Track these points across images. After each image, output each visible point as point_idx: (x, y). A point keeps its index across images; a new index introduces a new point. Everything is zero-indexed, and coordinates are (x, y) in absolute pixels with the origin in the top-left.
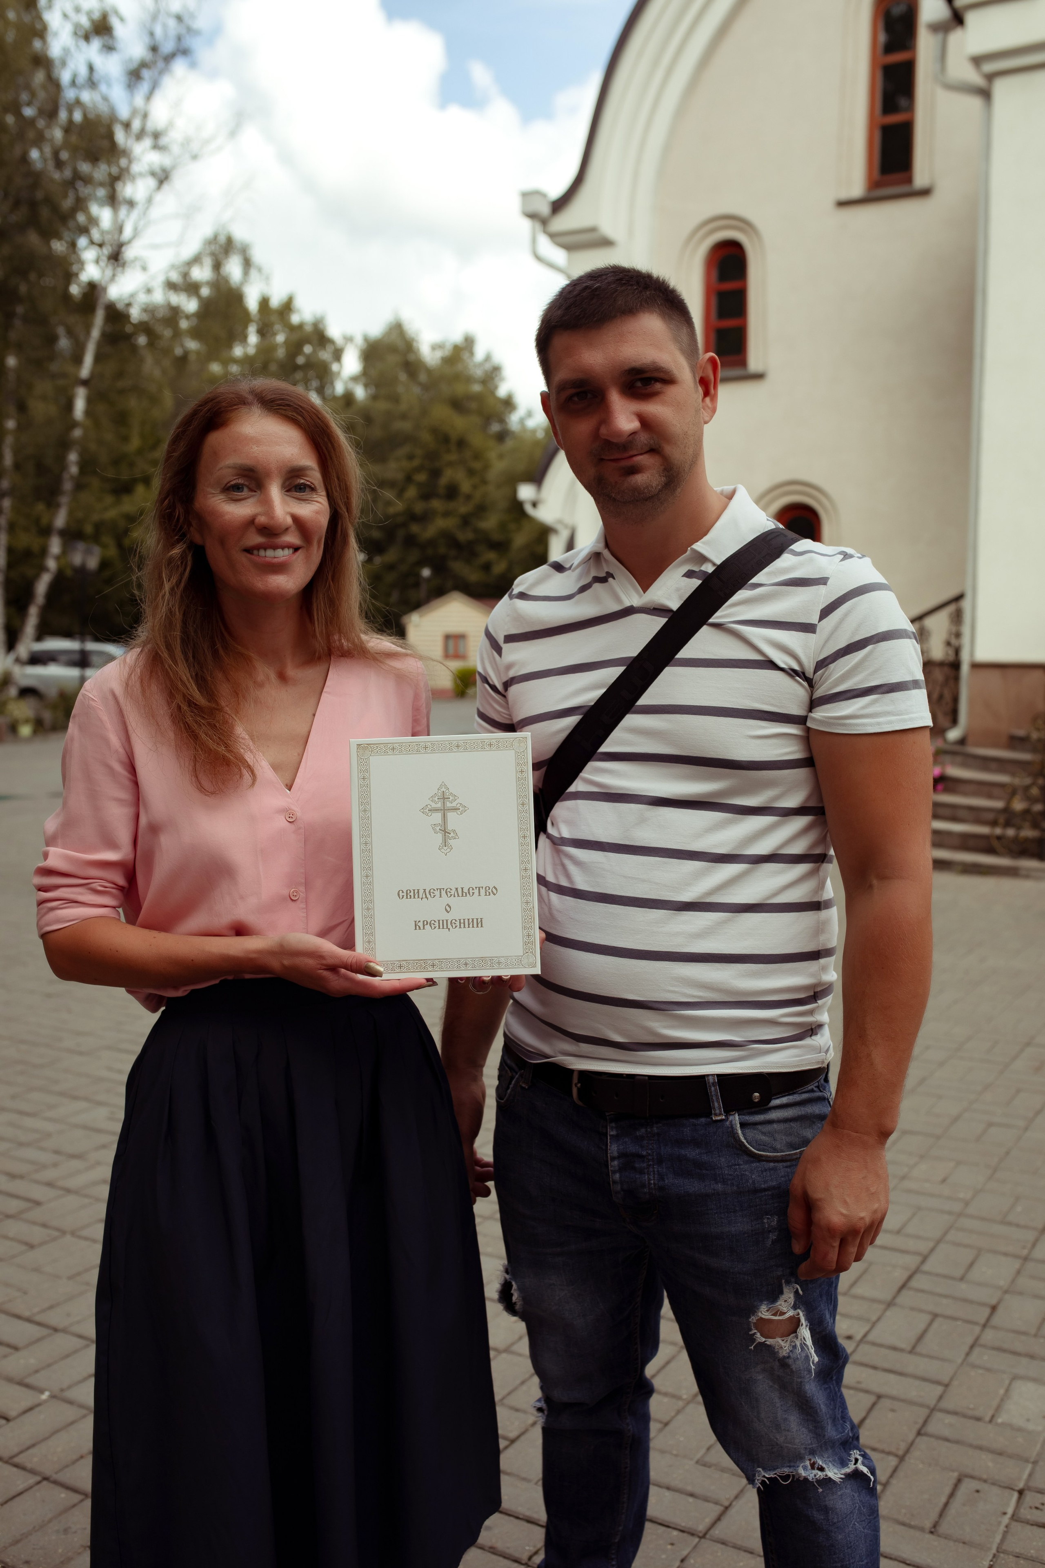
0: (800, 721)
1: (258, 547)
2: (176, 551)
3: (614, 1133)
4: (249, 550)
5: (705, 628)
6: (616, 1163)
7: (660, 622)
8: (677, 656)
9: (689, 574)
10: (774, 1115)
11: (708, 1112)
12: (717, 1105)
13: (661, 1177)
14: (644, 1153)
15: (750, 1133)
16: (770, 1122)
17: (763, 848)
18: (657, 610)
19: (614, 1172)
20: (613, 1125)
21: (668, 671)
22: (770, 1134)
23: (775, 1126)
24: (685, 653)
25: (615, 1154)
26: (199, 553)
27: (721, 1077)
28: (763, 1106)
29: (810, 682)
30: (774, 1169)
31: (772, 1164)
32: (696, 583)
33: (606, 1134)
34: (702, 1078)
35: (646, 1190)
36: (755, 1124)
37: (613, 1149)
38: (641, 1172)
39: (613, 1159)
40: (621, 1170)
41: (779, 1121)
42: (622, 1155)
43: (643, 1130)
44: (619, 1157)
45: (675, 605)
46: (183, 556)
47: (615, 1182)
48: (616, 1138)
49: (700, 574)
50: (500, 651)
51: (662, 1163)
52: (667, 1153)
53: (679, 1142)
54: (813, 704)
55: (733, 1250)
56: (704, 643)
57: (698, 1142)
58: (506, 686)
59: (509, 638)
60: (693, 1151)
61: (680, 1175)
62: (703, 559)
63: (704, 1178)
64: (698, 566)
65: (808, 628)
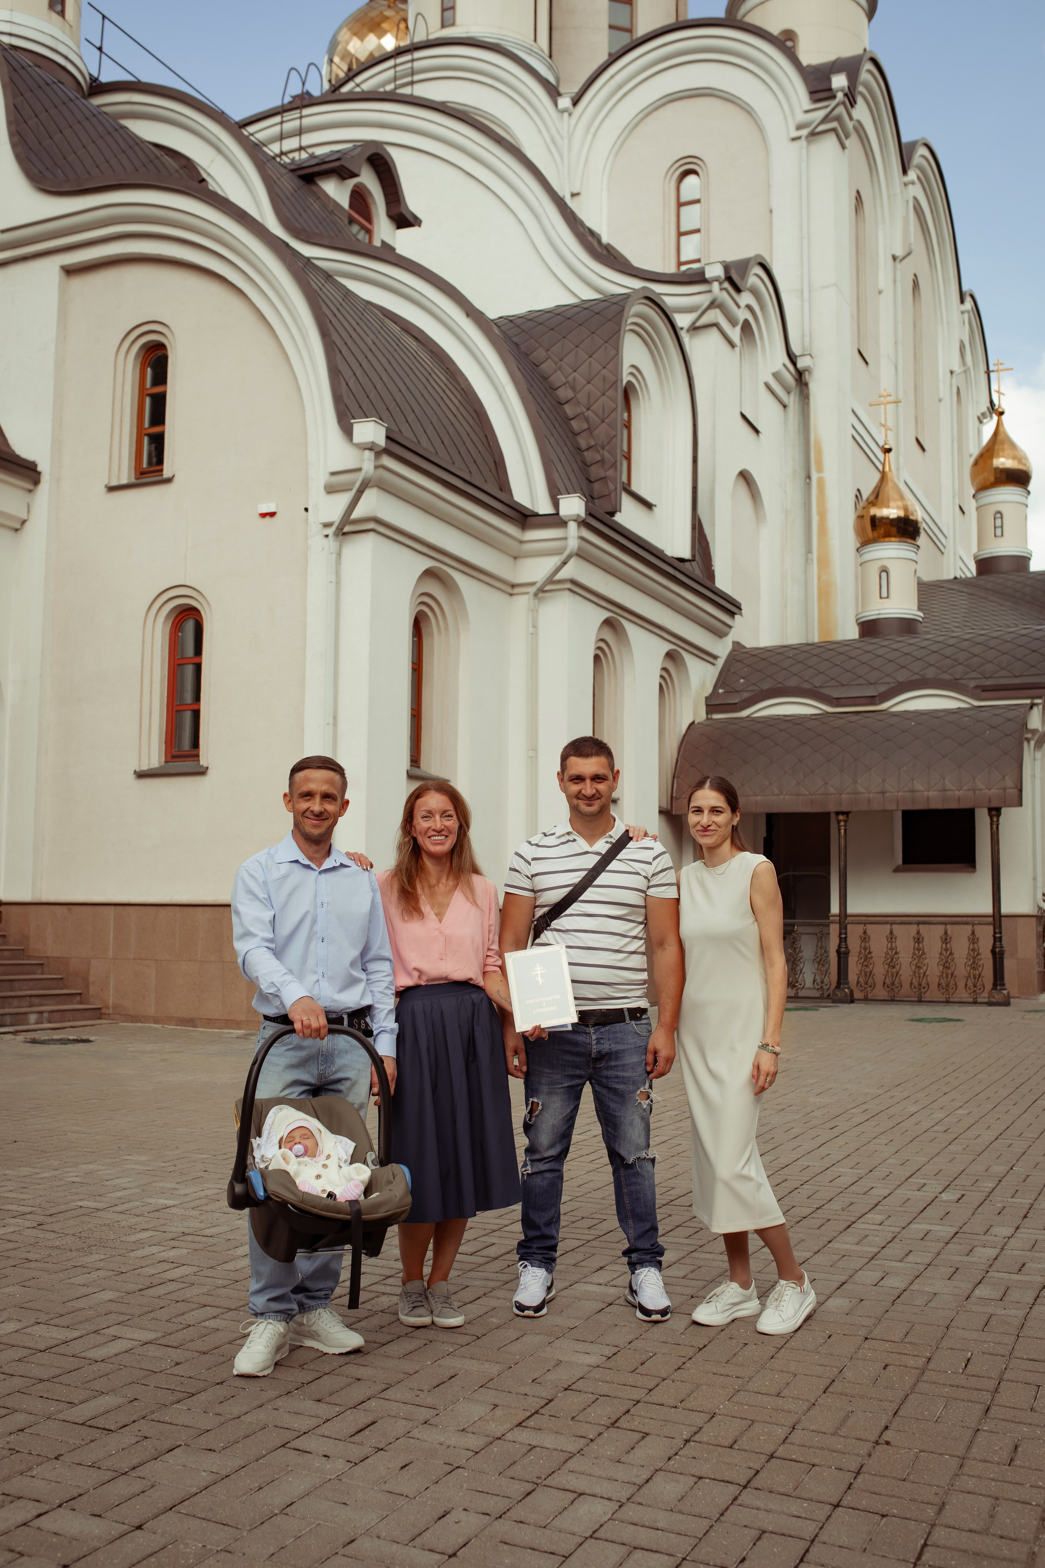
1: (433, 836)
3: (593, 1031)
4: (430, 837)
6: (595, 1042)
7: (598, 858)
8: (605, 869)
9: (607, 842)
10: (643, 1022)
11: (624, 1021)
12: (627, 1018)
13: (610, 1045)
14: (603, 1037)
15: (637, 1027)
17: (633, 933)
18: (597, 853)
19: (594, 1045)
20: (593, 1028)
21: (602, 874)
22: (642, 1028)
23: (643, 1025)
24: (607, 868)
26: (415, 839)
27: (628, 1009)
28: (640, 1018)
29: (649, 880)
30: (645, 1039)
32: (609, 846)
33: (589, 1033)
34: (622, 1009)
35: (605, 1050)
36: (637, 1024)
37: (594, 1037)
38: (600, 1044)
40: (597, 1044)
42: (597, 1039)
43: (603, 1029)
44: (595, 1040)
45: (603, 852)
46: (410, 840)
47: (594, 1048)
48: (594, 1033)
49: (611, 843)
50: (530, 864)
51: (609, 1040)
52: (611, 1036)
53: (615, 1033)
54: (648, 888)
55: (633, 1068)
56: (614, 865)
57: (621, 1032)
58: (533, 876)
59: (534, 859)
60: (619, 1035)
61: (615, 1044)
62: (611, 837)
63: (623, 1044)
64: (609, 840)
65: (650, 863)
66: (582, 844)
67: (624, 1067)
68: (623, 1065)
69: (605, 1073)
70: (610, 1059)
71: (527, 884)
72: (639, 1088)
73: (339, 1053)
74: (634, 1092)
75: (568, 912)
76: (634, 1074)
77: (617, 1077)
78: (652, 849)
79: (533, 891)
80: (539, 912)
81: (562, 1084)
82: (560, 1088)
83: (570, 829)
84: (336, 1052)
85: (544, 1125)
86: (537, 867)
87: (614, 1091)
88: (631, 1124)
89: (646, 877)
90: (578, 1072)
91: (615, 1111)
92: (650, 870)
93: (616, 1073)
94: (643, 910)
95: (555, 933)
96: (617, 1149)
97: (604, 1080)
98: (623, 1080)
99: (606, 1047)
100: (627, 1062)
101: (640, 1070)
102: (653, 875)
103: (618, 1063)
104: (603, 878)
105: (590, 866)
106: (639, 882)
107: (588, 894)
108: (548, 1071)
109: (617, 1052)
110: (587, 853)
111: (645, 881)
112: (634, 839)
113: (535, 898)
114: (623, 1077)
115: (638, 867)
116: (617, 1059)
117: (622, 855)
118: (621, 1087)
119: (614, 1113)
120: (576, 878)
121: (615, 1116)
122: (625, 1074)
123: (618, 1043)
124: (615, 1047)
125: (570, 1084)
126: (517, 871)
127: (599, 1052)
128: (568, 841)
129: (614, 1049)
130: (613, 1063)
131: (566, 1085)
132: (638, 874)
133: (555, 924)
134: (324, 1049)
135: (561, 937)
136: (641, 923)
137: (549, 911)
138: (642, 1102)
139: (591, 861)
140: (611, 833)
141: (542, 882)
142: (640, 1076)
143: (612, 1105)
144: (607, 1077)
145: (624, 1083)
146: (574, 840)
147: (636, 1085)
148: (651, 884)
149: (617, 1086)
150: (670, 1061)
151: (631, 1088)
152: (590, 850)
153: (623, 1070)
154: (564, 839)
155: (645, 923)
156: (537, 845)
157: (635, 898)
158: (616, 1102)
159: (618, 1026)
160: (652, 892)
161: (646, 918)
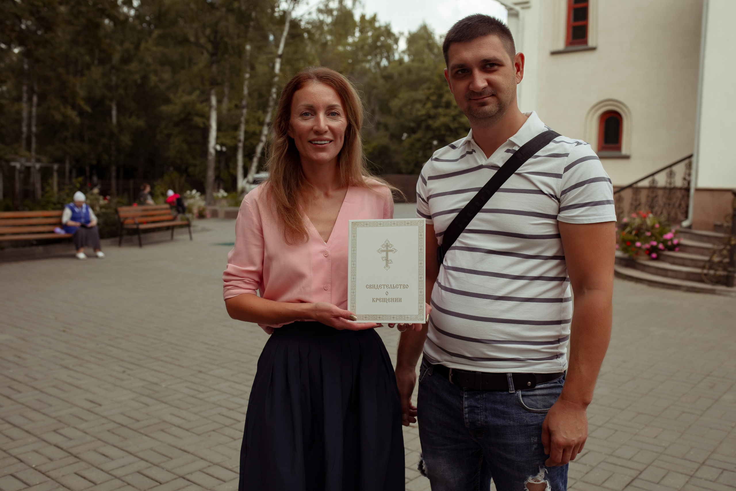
0: (554, 217)
1: (314, 140)
2: (279, 141)
3: (466, 396)
4: (310, 141)
5: (513, 175)
6: (466, 410)
7: (494, 172)
8: (501, 187)
9: (508, 151)
10: (537, 392)
11: (507, 389)
12: (512, 386)
13: (486, 417)
14: (479, 406)
15: (526, 400)
16: (536, 395)
17: (536, 273)
18: (493, 167)
19: (466, 414)
20: (466, 393)
21: (496, 194)
22: (535, 401)
23: (538, 397)
24: (504, 186)
25: (467, 406)
27: (514, 374)
28: (532, 388)
29: (559, 200)
30: (537, 416)
31: (535, 414)
32: (511, 155)
33: (463, 397)
34: (505, 374)
35: (479, 422)
36: (529, 396)
37: (466, 403)
38: (478, 414)
39: (465, 408)
40: (469, 413)
41: (540, 395)
42: (469, 406)
43: (479, 396)
44: (468, 407)
45: (501, 165)
46: (283, 143)
47: (466, 418)
48: (467, 399)
49: (513, 152)
50: (427, 183)
51: (487, 411)
53: (495, 402)
54: (560, 210)
55: (517, 451)
56: (512, 182)
57: (503, 403)
58: (428, 198)
59: (430, 177)
60: (501, 407)
61: (495, 417)
62: (514, 144)
63: (505, 419)
64: (511, 148)
65: (559, 176)
70: (490, 435)
71: (425, 208)
72: (526, 478)
74: (521, 480)
76: (519, 459)
79: (428, 216)
83: (472, 141)
93: (499, 452)
94: (556, 242)
99: (481, 418)
103: (499, 441)
104: (496, 200)
105: (482, 184)
107: (477, 222)
109: (496, 428)
110: (483, 167)
117: (525, 167)
120: (465, 201)
122: (508, 456)
124: (493, 421)
127: (472, 423)
128: (469, 154)
129: (492, 423)
132: (542, 192)
139: (484, 178)
140: (514, 139)
142: (526, 462)
145: (509, 468)
146: (474, 153)
147: (522, 472)
148: (563, 205)
151: (516, 473)
154: (463, 152)
156: (442, 160)
159: (498, 395)
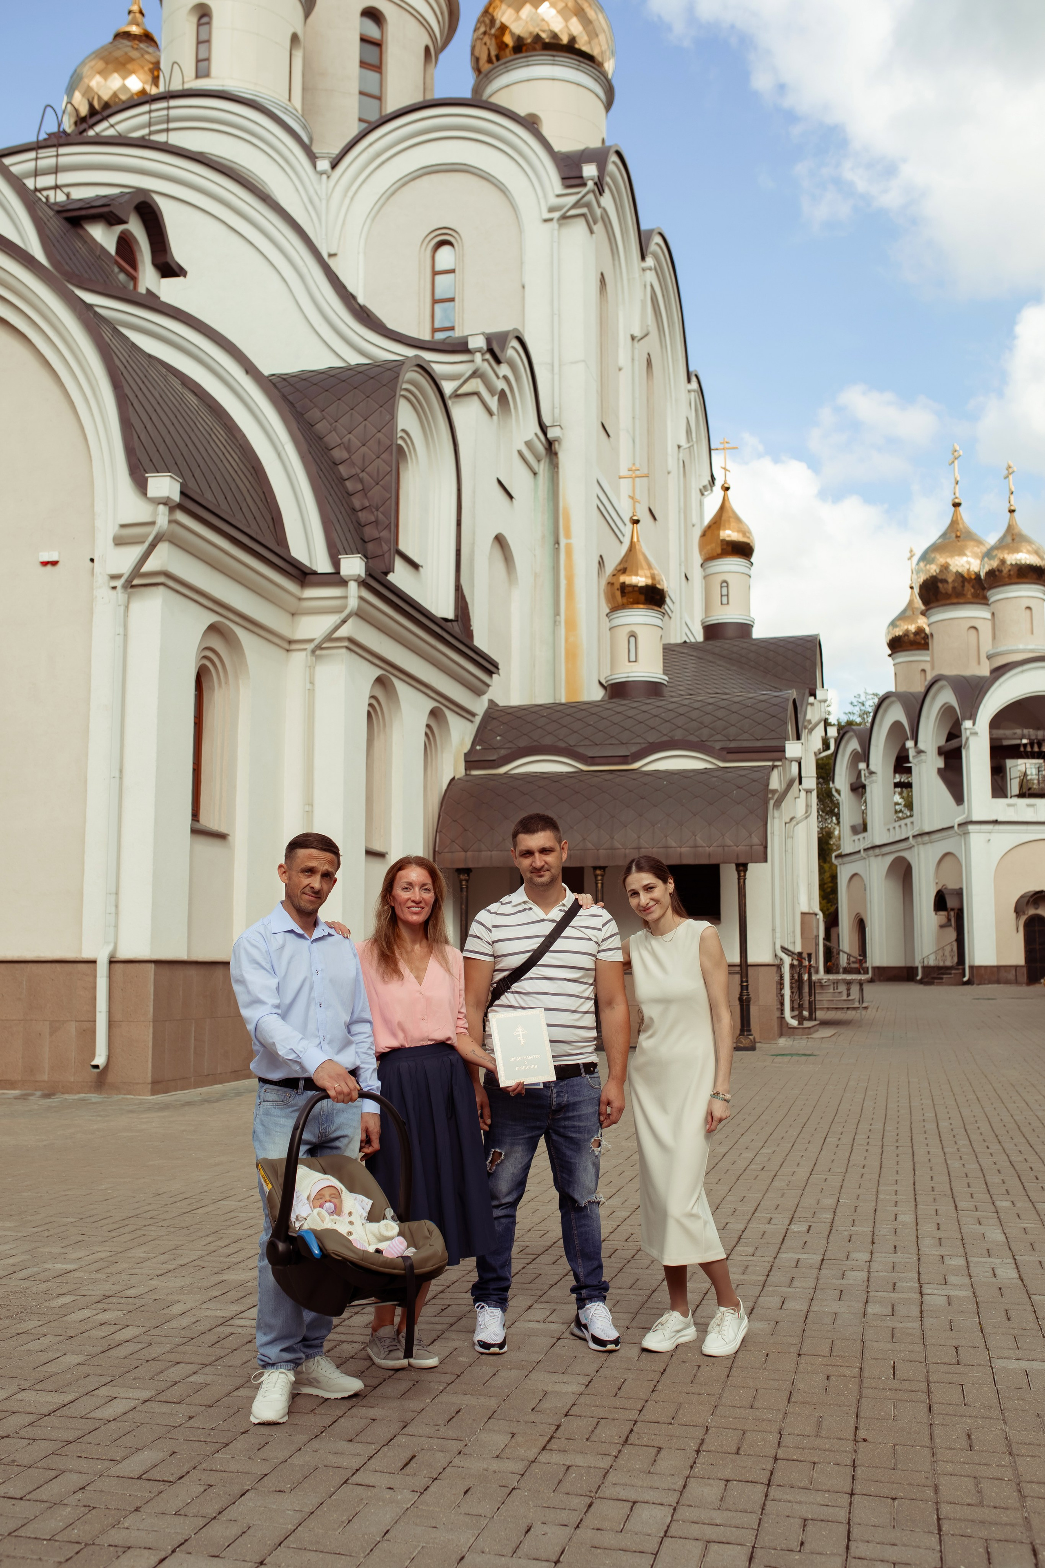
1: (411, 907)
2: (386, 908)
4: (408, 908)
5: (567, 927)
6: (555, 1094)
7: (554, 925)
8: (561, 935)
9: (560, 910)
11: (580, 1075)
12: (583, 1072)
13: (568, 1098)
14: (563, 1090)
18: (553, 921)
19: (555, 1098)
26: (393, 908)
29: (599, 945)
34: (578, 1065)
35: (564, 1102)
37: (554, 1091)
38: (562, 1096)
40: (557, 1097)
42: (557, 1092)
43: (562, 1083)
45: (558, 920)
46: (388, 909)
48: (554, 1087)
49: (564, 911)
50: (490, 931)
51: (567, 1093)
52: (569, 1089)
53: (573, 1086)
54: (599, 952)
55: (588, 1118)
56: (568, 932)
57: (578, 1085)
58: (493, 942)
59: (494, 927)
60: (576, 1088)
61: (573, 1096)
62: (564, 905)
63: (580, 1096)
64: (563, 908)
65: (600, 930)
66: (538, 912)
67: (580, 1118)
68: (579, 1116)
69: (563, 1123)
70: (568, 1111)
71: (488, 949)
72: (593, 1137)
73: (337, 1113)
74: (588, 1140)
75: (527, 975)
76: (589, 1124)
77: (574, 1127)
78: (601, 916)
79: (493, 956)
80: (499, 976)
81: (523, 1135)
82: (522, 1139)
83: (526, 899)
84: (335, 1112)
85: (504, 1173)
86: (497, 934)
87: (571, 1140)
88: (585, 1170)
89: (597, 943)
90: (538, 1124)
91: (571, 1158)
92: (601, 935)
93: (573, 1123)
94: (593, 973)
95: (516, 995)
96: (571, 1193)
97: (562, 1130)
98: (579, 1130)
99: (565, 1099)
100: (583, 1113)
101: (594, 1119)
102: (603, 940)
103: (575, 1114)
104: (559, 944)
105: (547, 932)
106: (591, 947)
107: (546, 959)
108: (510, 1123)
109: (575, 1104)
110: (543, 920)
111: (596, 946)
112: (584, 907)
113: (495, 963)
114: (579, 1127)
115: (590, 933)
116: (573, 1110)
117: (575, 922)
118: (577, 1136)
119: (569, 1160)
120: (535, 944)
121: (571, 1163)
122: (581, 1124)
123: (576, 1095)
124: (573, 1099)
125: (530, 1135)
126: (479, 938)
127: (559, 1104)
128: (525, 910)
129: (572, 1101)
130: (571, 1114)
131: (527, 1136)
132: (590, 939)
133: (515, 987)
134: (325, 1109)
135: (522, 999)
136: (591, 985)
137: (509, 975)
138: (595, 1149)
139: (548, 928)
140: (564, 902)
141: (502, 948)
142: (594, 1125)
143: (568, 1153)
144: (565, 1127)
145: (580, 1132)
146: (531, 909)
147: (591, 1133)
148: (601, 948)
149: (574, 1135)
150: (621, 1110)
151: (586, 1136)
152: (546, 917)
153: (580, 1120)
154: (520, 908)
155: (595, 984)
156: (495, 913)
157: (588, 962)
158: (571, 1150)
159: (575, 1080)
160: (601, 956)
161: (595, 980)
